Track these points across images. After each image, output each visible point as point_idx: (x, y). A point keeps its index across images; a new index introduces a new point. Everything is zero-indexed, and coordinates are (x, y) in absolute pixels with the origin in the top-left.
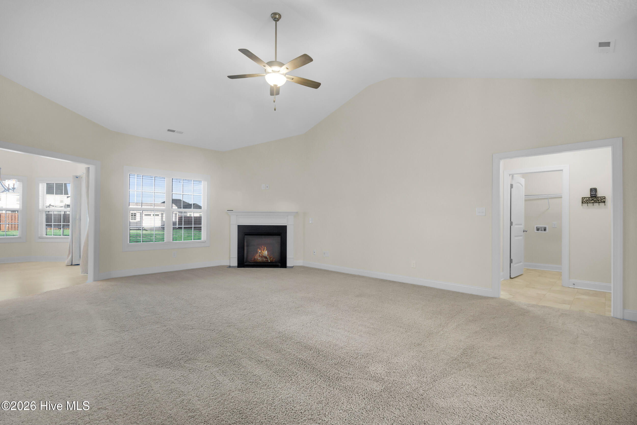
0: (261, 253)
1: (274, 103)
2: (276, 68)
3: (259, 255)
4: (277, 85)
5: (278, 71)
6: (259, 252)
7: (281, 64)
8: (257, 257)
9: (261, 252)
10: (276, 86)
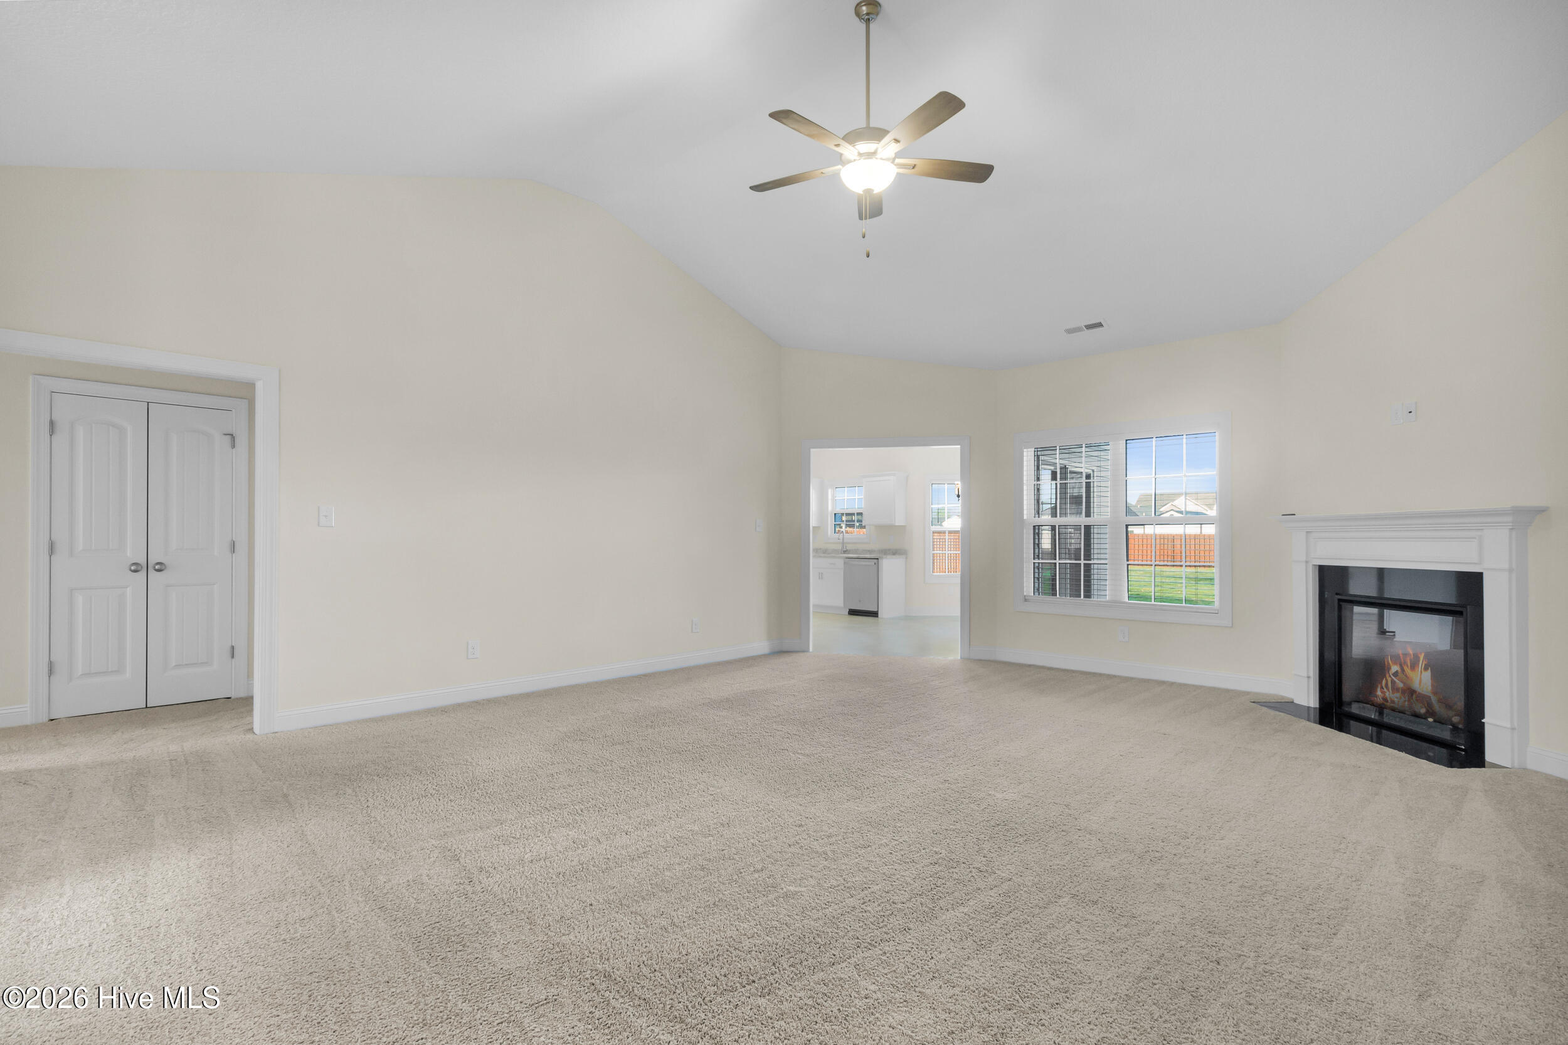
0: (1400, 675)
1: (862, 239)
2: (865, 146)
3: (1393, 682)
4: (873, 190)
5: (873, 151)
6: (1389, 668)
7: (878, 134)
8: (1382, 688)
9: (1403, 670)
10: (868, 191)
